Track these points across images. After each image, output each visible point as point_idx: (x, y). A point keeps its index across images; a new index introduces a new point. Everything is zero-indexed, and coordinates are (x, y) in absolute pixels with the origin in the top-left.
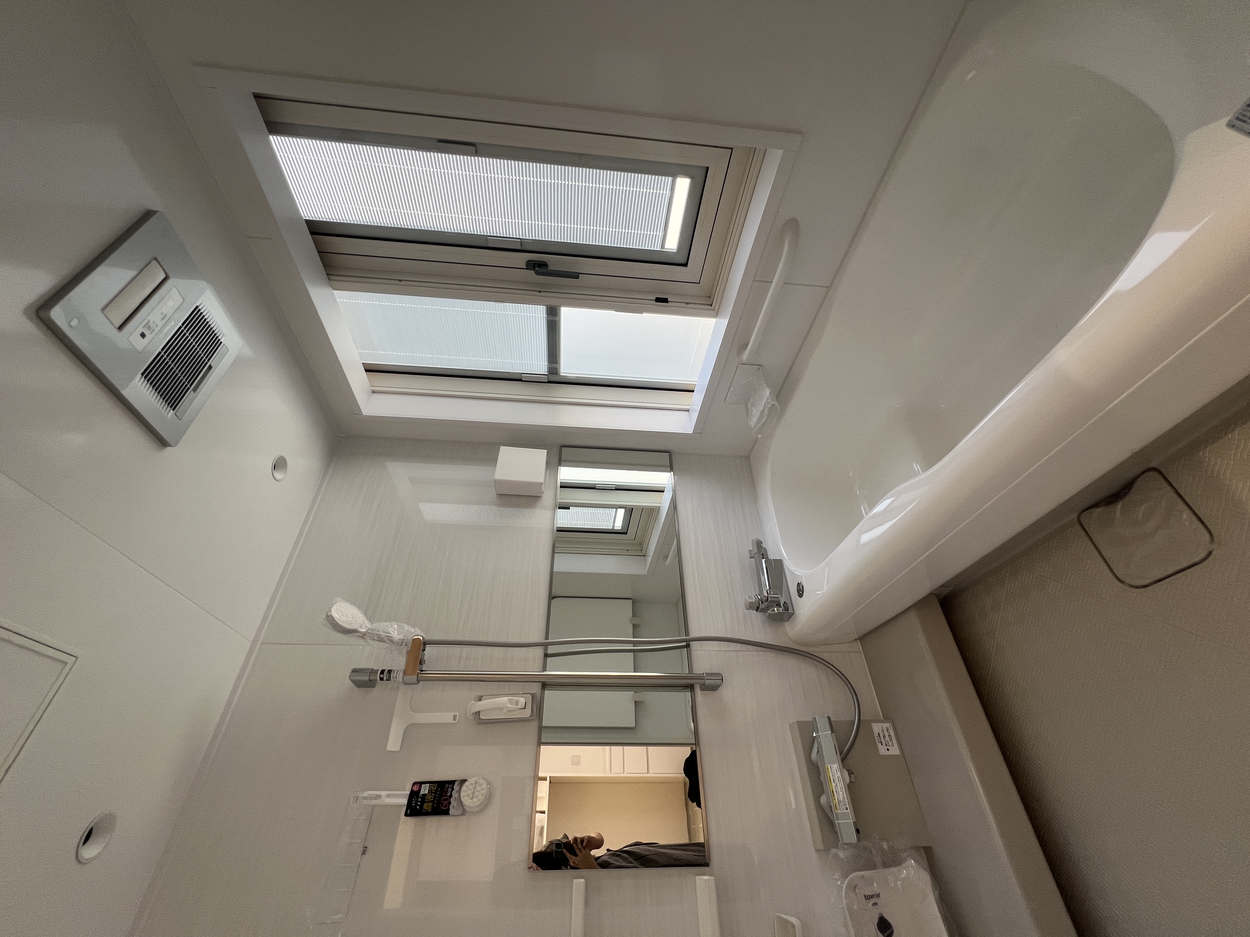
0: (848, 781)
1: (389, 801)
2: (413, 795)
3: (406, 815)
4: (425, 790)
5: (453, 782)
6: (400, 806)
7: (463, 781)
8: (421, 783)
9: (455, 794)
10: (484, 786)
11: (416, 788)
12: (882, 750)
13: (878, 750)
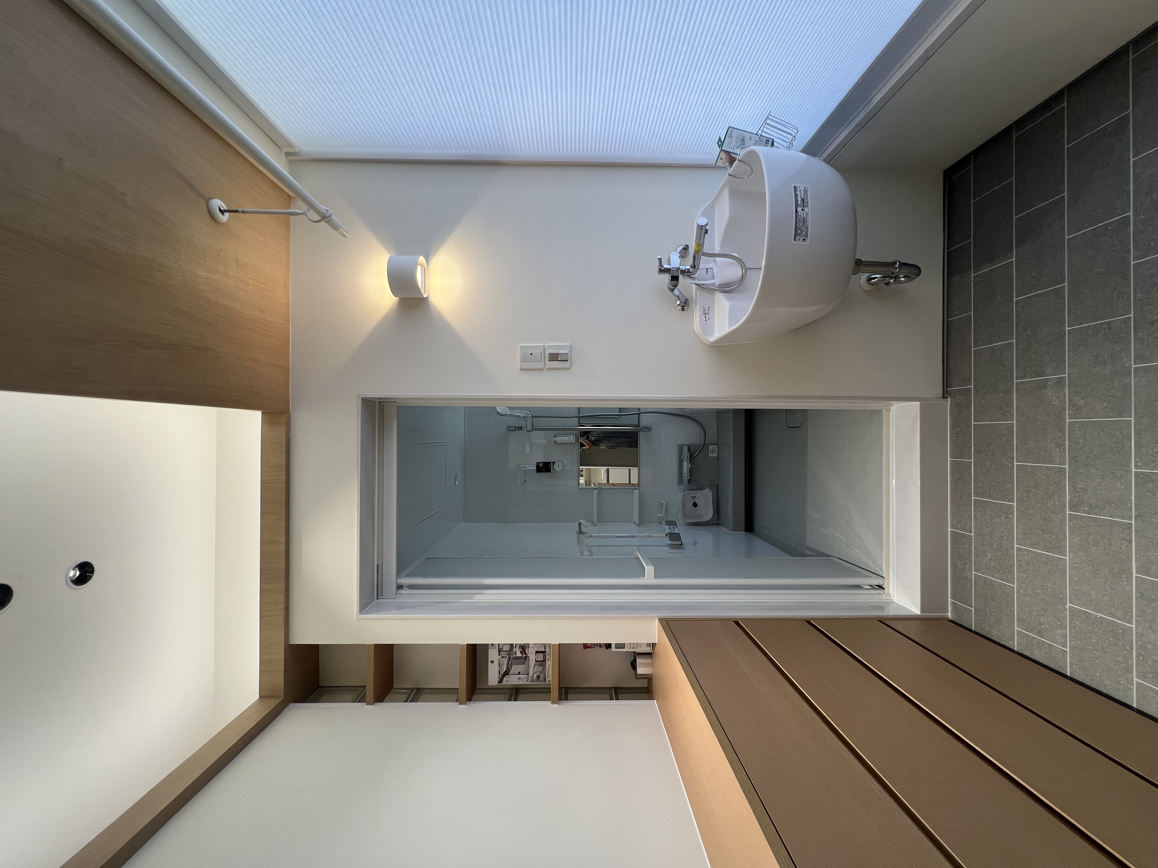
0: (690, 467)
1: (530, 468)
2: (538, 466)
3: (537, 472)
4: (541, 465)
5: (550, 463)
6: (534, 469)
7: (554, 463)
8: (539, 463)
9: (552, 467)
10: (562, 465)
11: (538, 464)
12: (710, 455)
13: (708, 455)
